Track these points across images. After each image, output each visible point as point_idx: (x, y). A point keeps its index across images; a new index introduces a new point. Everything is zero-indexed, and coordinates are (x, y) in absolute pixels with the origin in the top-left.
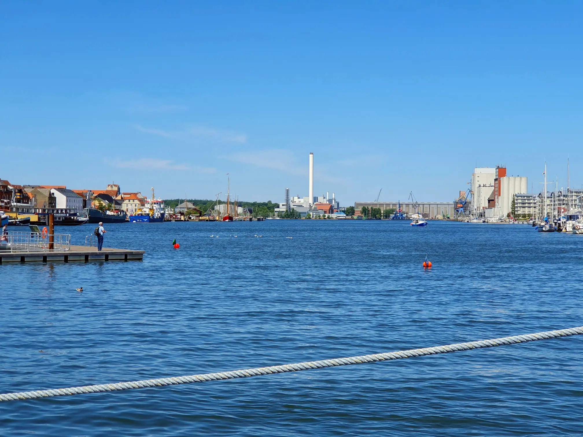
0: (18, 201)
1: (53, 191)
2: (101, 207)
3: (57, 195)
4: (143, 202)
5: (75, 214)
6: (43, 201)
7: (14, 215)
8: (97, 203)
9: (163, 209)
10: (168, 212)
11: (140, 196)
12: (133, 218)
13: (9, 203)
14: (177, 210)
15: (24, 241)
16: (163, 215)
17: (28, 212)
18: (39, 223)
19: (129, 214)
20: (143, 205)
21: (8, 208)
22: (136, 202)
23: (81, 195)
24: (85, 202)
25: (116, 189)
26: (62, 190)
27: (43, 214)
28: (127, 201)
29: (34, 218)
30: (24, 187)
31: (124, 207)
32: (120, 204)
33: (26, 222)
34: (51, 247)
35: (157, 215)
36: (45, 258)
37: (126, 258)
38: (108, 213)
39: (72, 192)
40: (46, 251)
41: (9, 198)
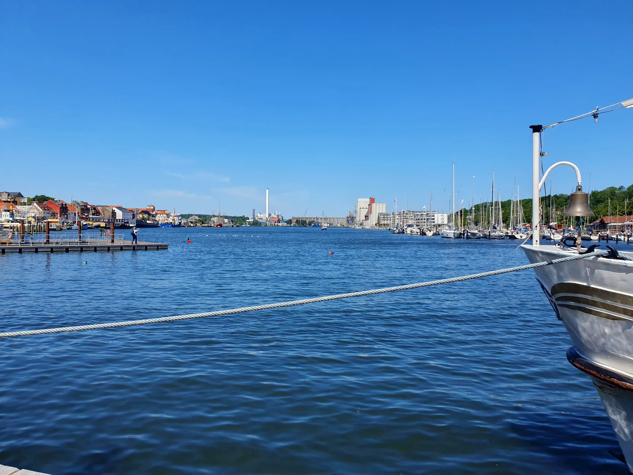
0: (93, 214)
1: (114, 209)
2: (143, 218)
3: (117, 211)
5: (128, 223)
6: (108, 215)
7: (91, 223)
8: (141, 216)
9: (180, 220)
10: (183, 221)
11: (167, 212)
12: (163, 225)
13: (88, 215)
14: (189, 220)
15: (96, 238)
16: (180, 223)
17: (99, 221)
18: (105, 228)
19: (160, 223)
20: (169, 217)
21: (87, 219)
22: (165, 215)
23: (131, 211)
24: (134, 215)
25: (152, 208)
26: (119, 208)
27: (109, 222)
28: (159, 215)
29: (103, 225)
30: (97, 206)
31: (157, 219)
32: (155, 217)
33: (98, 226)
34: (113, 241)
35: (177, 223)
36: (109, 249)
37: (158, 248)
38: (148, 222)
39: (125, 209)
40: (109, 244)
41: (88, 213)
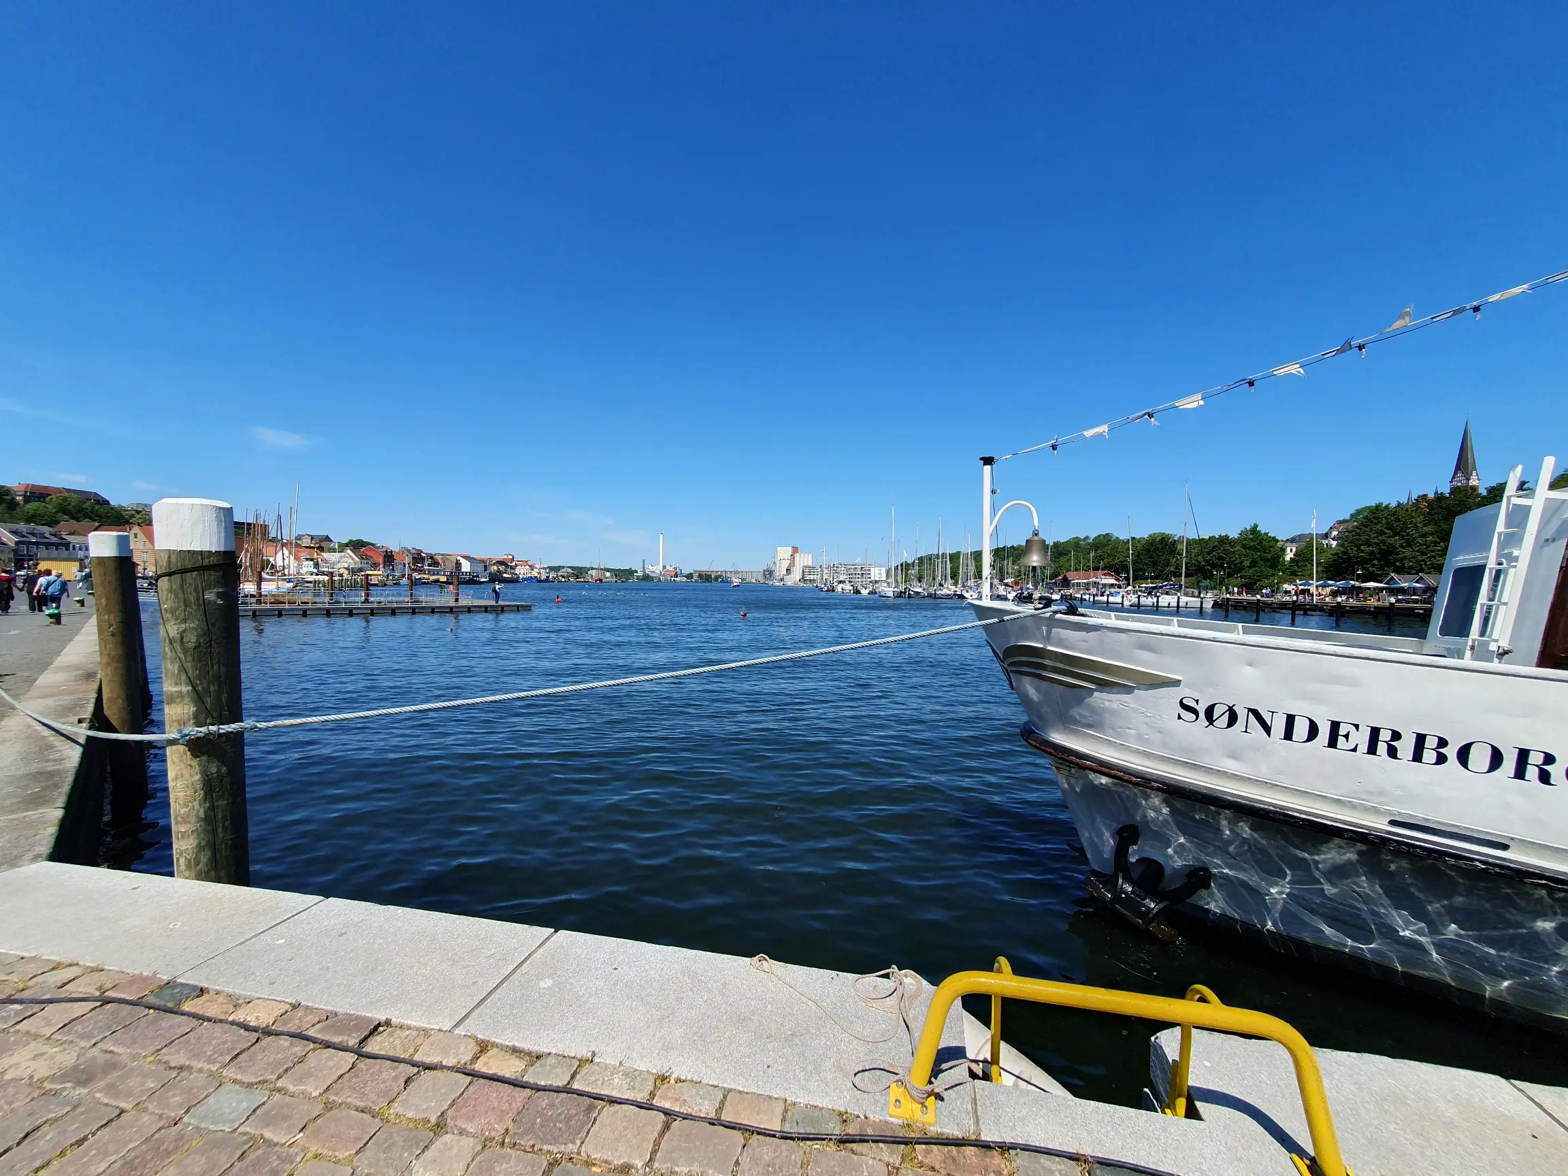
0: (430, 565)
1: (459, 558)
2: (499, 571)
3: (462, 561)
4: (532, 568)
5: (477, 576)
6: (450, 566)
7: (426, 576)
8: (495, 568)
9: (548, 573)
10: (552, 575)
11: (529, 563)
12: (524, 579)
13: (422, 567)
14: (559, 574)
15: (434, 595)
16: (548, 577)
17: (438, 574)
18: (447, 583)
19: (521, 576)
20: (532, 570)
21: (421, 571)
22: (527, 567)
23: (483, 561)
24: (486, 567)
25: (511, 557)
26: (465, 557)
27: (451, 575)
28: (519, 567)
29: (443, 579)
30: (435, 554)
31: (517, 571)
32: (514, 569)
33: (437, 581)
34: (457, 600)
35: (544, 577)
36: (451, 610)
37: (518, 609)
38: (505, 575)
39: (475, 559)
40: (452, 603)
41: (423, 563)
